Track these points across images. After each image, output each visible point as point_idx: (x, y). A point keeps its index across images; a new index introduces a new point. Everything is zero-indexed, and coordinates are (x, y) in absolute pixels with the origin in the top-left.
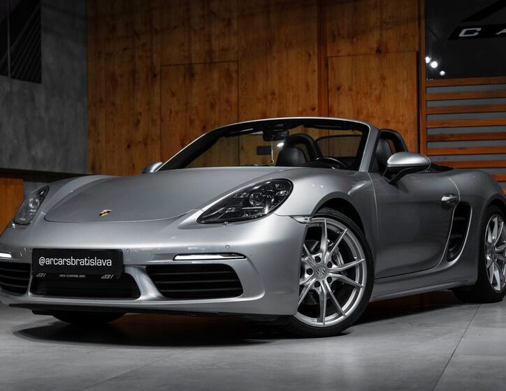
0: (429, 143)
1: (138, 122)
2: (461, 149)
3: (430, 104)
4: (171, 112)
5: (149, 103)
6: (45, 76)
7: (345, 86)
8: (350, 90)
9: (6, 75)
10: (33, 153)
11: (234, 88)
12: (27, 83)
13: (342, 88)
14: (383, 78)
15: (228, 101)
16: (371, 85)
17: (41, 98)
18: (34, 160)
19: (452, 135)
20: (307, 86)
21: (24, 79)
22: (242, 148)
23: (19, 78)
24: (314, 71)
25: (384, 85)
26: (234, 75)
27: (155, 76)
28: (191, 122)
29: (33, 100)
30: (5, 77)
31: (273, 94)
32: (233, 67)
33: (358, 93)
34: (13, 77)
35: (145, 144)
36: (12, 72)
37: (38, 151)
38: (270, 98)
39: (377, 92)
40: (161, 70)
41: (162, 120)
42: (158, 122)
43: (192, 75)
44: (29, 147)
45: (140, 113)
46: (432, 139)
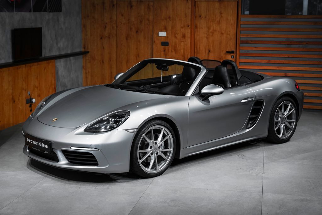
0: (241, 44)
1: (106, 27)
2: (255, 47)
3: (242, 26)
4: (121, 23)
5: (111, 18)
6: (63, 8)
7: (203, 15)
8: (206, 17)
9: (47, 11)
10: (59, 46)
11: (151, 14)
12: (56, 13)
13: (201, 17)
14: (221, 13)
15: (148, 20)
16: (215, 16)
17: (62, 19)
18: (59, 49)
19: (252, 41)
20: (186, 15)
21: (54, 12)
22: (155, 42)
23: (52, 12)
24: (189, 8)
25: (222, 16)
26: (151, 8)
27: (114, 6)
28: (131, 29)
29: (58, 20)
30: (46, 13)
31: (170, 18)
32: (151, 4)
33: (209, 19)
34: (50, 12)
35: (109, 38)
36: (49, 10)
37: (61, 45)
38: (168, 19)
39: (218, 19)
40: (117, 4)
41: (117, 27)
42: (115, 28)
43: (131, 7)
44: (57, 43)
45: (107, 23)
46: (242, 42)
